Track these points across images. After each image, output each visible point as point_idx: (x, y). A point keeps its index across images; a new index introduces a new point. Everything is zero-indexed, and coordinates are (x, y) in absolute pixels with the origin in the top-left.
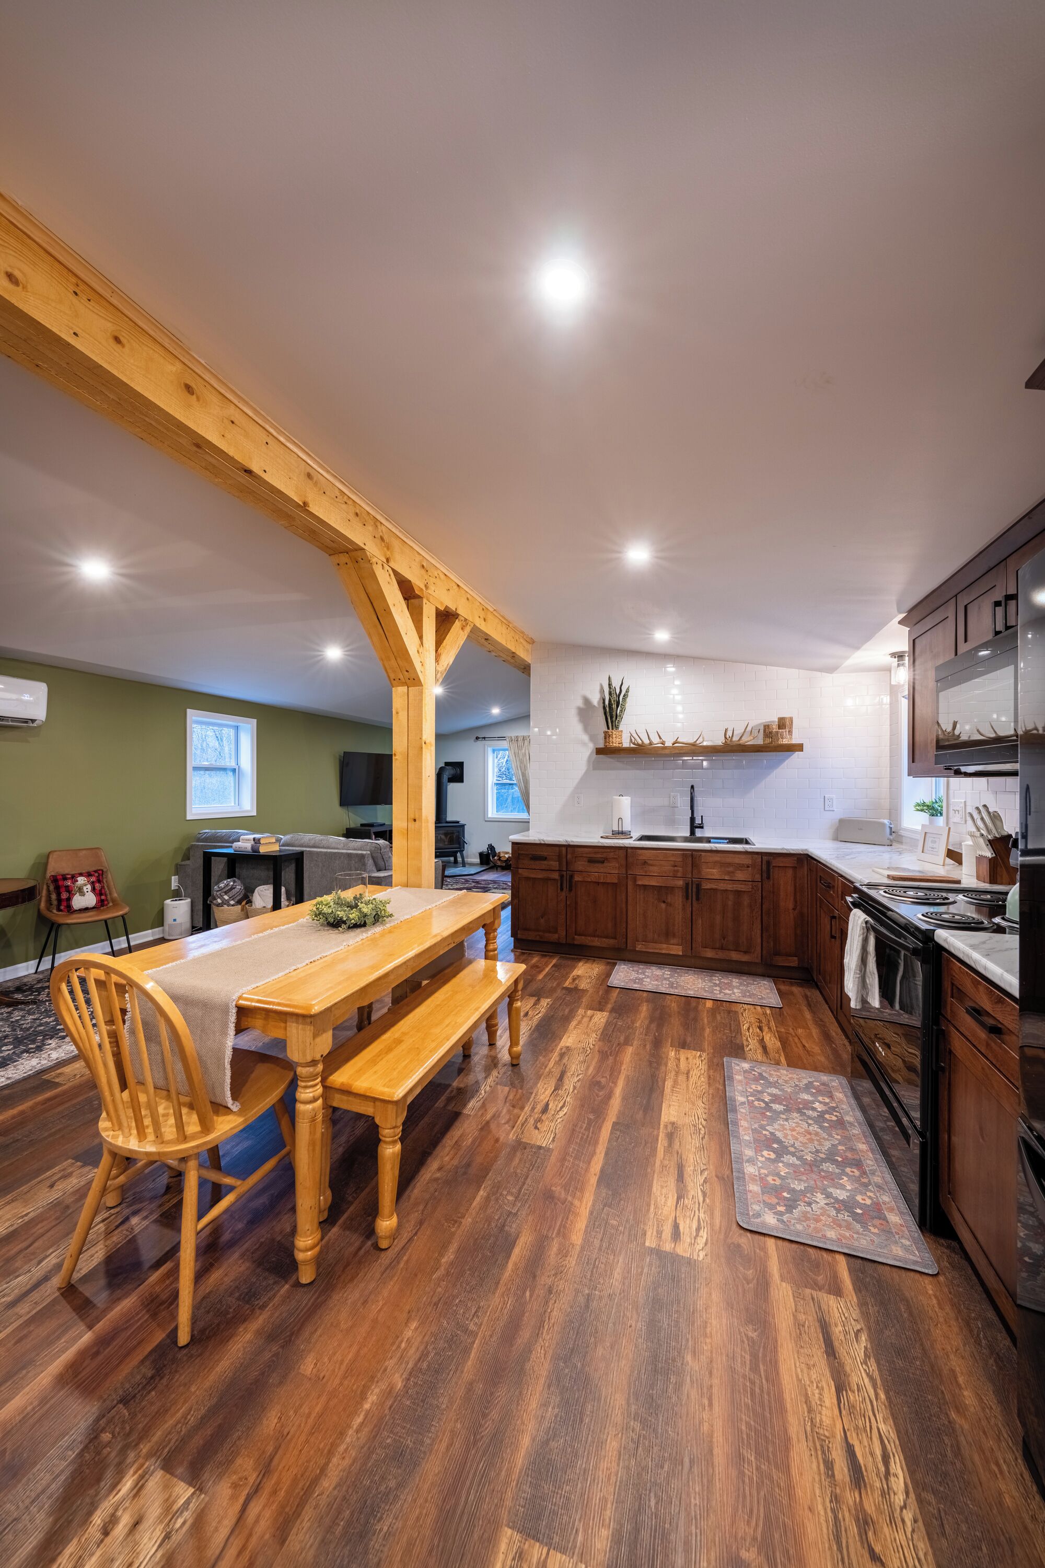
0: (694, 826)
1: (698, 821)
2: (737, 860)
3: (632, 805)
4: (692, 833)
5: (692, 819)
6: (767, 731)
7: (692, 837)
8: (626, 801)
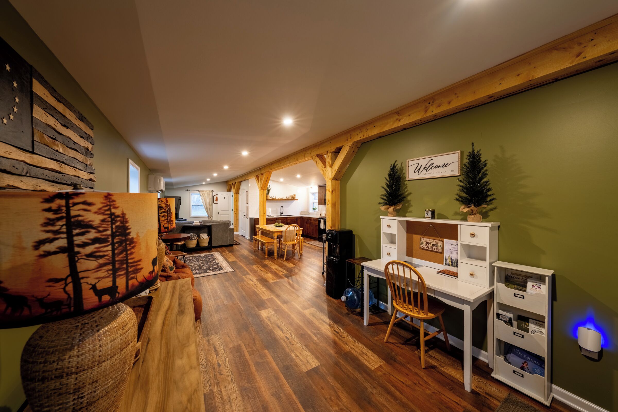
0: (281, 213)
1: (282, 213)
2: (288, 218)
3: (271, 210)
4: (281, 215)
5: (281, 212)
6: (292, 197)
7: (281, 216)
8: (270, 209)
